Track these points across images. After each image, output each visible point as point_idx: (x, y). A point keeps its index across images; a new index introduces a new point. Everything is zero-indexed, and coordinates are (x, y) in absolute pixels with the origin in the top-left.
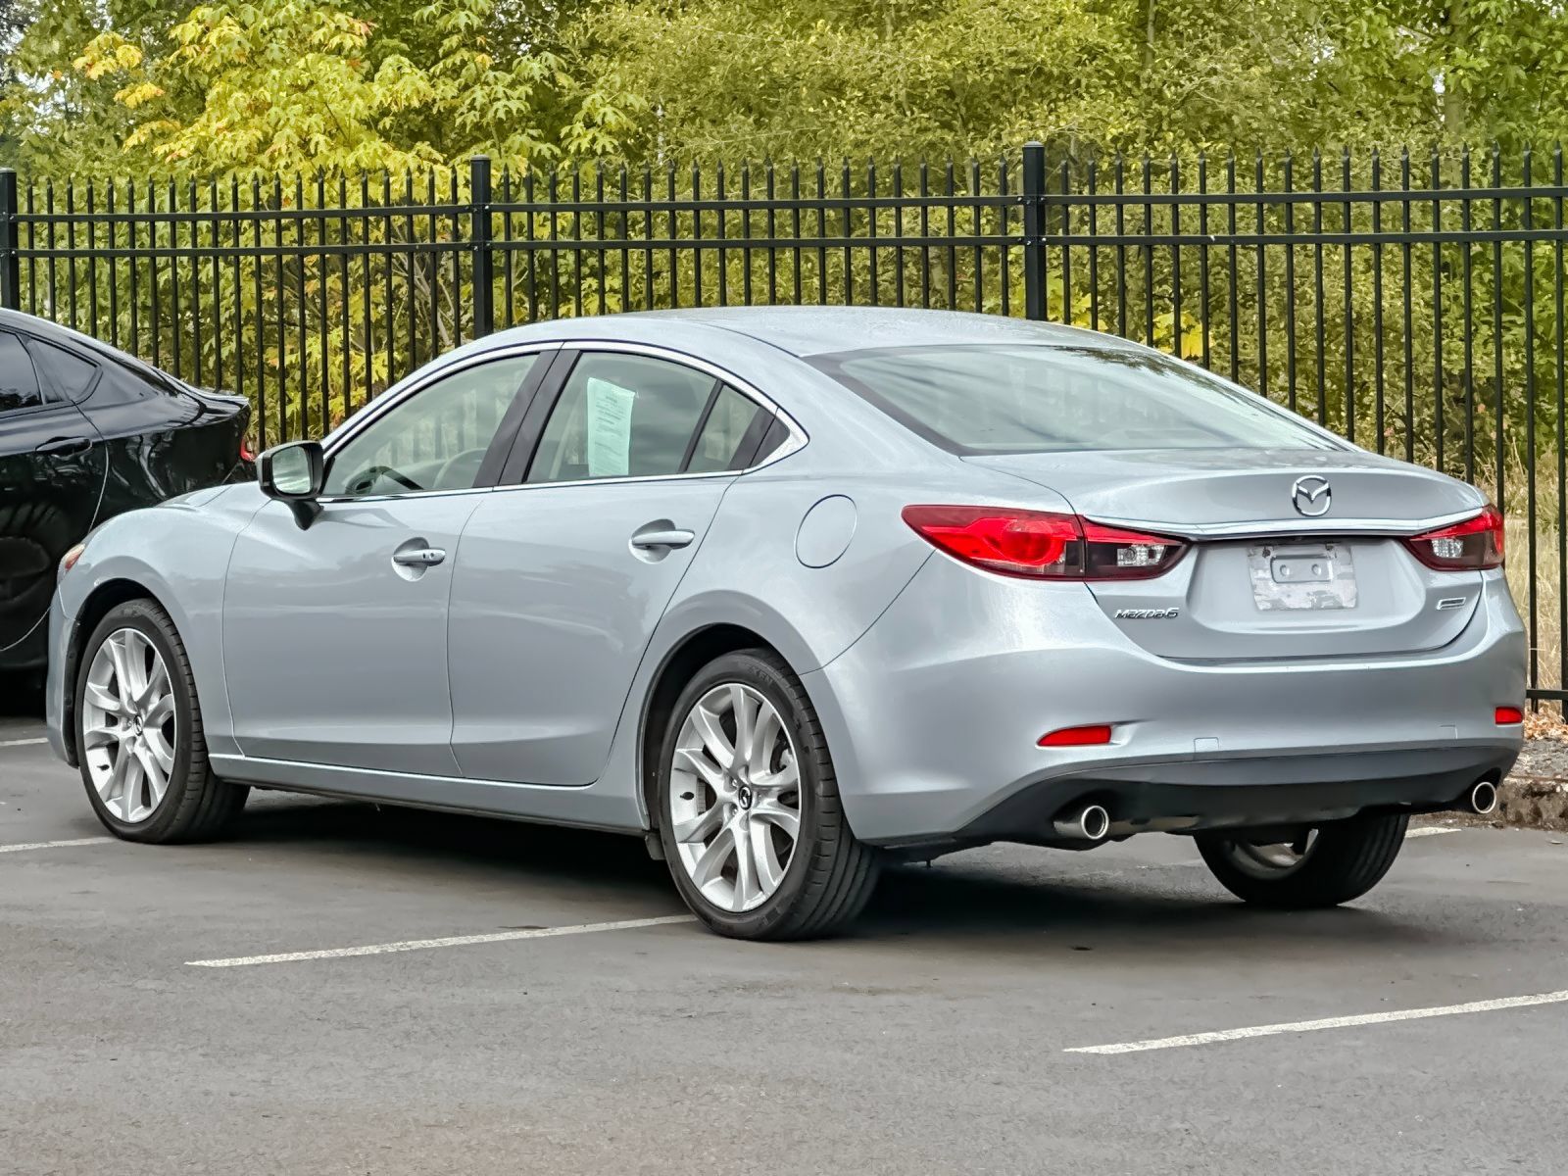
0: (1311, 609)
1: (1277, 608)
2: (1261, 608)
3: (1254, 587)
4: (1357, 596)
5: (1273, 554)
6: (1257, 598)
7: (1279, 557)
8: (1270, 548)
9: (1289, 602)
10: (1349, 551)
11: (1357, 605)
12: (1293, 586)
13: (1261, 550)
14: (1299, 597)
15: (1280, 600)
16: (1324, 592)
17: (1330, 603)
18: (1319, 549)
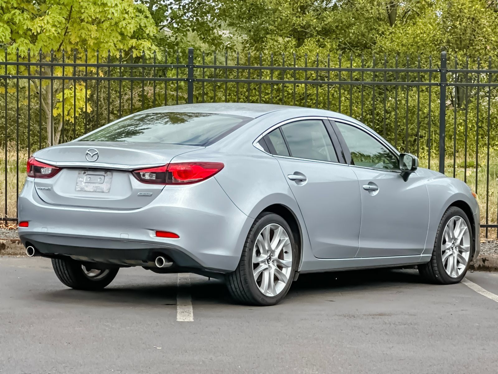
0: (93, 192)
1: (82, 190)
2: (77, 190)
3: (77, 183)
4: (110, 189)
5: (86, 173)
6: (77, 187)
7: (88, 175)
8: (86, 171)
9: (86, 189)
10: (112, 174)
11: (109, 192)
12: (89, 184)
13: (83, 172)
14: (90, 188)
15: (84, 188)
16: (99, 187)
17: (100, 191)
18: (103, 173)
